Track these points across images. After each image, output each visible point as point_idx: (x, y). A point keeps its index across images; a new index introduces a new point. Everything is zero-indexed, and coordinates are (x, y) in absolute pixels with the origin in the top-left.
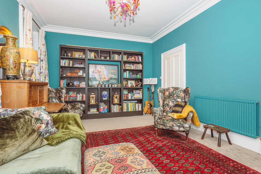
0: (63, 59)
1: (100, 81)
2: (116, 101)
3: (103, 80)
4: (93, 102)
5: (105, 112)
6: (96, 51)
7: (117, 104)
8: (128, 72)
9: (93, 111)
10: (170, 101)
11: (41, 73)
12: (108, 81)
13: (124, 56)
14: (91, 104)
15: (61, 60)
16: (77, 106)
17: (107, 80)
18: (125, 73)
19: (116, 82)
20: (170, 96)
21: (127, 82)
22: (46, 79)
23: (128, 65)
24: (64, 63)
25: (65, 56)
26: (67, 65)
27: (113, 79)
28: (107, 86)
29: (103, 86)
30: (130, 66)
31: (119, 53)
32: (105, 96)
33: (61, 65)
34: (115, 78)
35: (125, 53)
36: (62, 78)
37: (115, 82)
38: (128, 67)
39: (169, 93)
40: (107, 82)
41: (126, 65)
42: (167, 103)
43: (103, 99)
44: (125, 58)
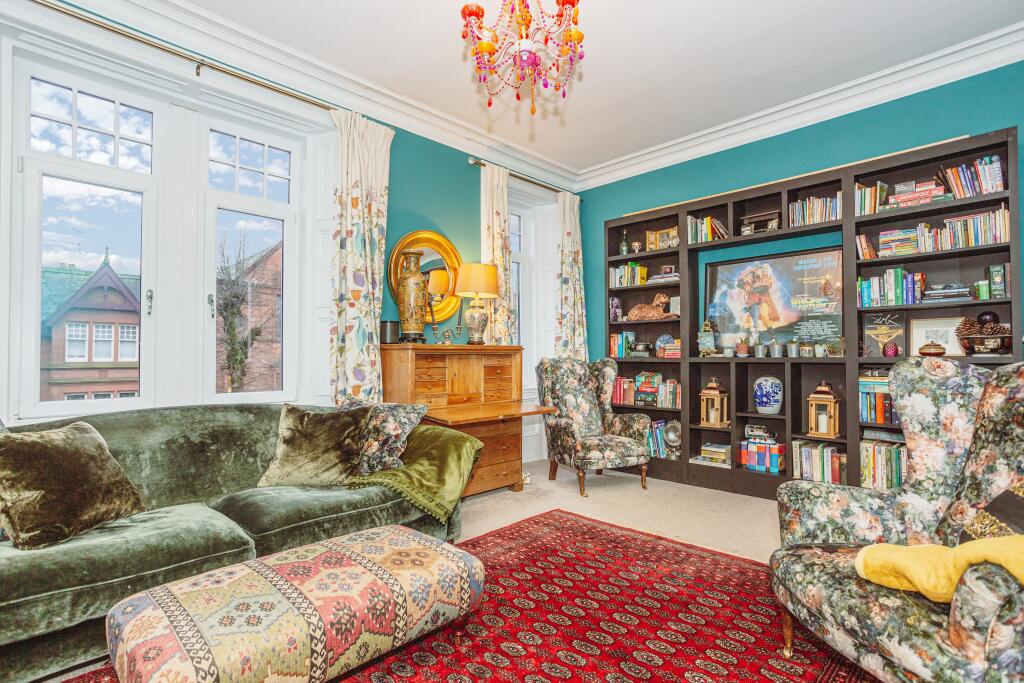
0: (615, 264)
1: (752, 329)
2: (824, 425)
3: (765, 324)
4: (713, 419)
5: (768, 470)
6: (715, 210)
7: (828, 443)
8: (891, 275)
9: (715, 456)
10: (1001, 464)
11: (563, 316)
12: (790, 329)
13: (858, 193)
14: (703, 424)
15: (612, 269)
16: (636, 426)
17: (782, 323)
18: (875, 281)
19: (834, 333)
20: (1008, 423)
21: (901, 332)
22: (577, 333)
23: (898, 234)
24: (621, 277)
25: (625, 253)
26: (626, 284)
27: (815, 318)
28: (777, 353)
29: (760, 354)
30: (911, 234)
31: (827, 187)
32: (765, 399)
33: (612, 286)
34: (827, 311)
35: (866, 178)
36: (615, 328)
37: (829, 332)
38: (894, 244)
39: (1008, 400)
40: (787, 332)
41: (883, 238)
42: (980, 470)
43: (757, 412)
44: (866, 203)
